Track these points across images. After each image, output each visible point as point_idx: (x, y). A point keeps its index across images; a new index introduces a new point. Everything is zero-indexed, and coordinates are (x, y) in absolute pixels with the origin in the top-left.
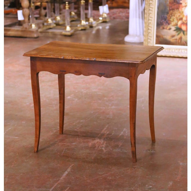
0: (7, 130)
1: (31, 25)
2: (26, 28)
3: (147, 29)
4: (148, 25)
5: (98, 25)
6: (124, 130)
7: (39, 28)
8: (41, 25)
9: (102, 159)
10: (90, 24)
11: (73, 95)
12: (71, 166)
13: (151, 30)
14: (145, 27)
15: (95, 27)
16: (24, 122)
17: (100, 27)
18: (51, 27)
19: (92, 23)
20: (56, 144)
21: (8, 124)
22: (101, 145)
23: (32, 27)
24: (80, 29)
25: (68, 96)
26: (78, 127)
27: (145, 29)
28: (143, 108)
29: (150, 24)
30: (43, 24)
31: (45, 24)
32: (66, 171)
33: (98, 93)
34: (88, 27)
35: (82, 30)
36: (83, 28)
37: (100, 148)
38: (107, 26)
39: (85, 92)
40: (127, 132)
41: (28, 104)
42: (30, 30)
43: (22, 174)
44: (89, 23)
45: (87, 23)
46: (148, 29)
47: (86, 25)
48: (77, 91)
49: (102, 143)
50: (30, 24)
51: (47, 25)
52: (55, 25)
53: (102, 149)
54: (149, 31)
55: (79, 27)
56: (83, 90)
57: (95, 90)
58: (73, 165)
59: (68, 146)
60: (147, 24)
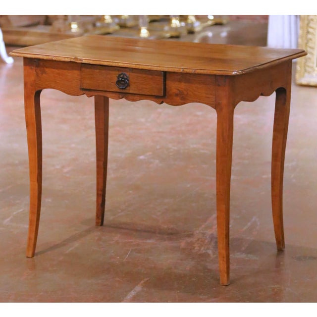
0: (15, 213)
1: (70, 25)
2: (59, 30)
3: (305, 31)
4: (308, 24)
5: (205, 29)
6: (253, 219)
7: (86, 31)
8: (90, 27)
9: (206, 270)
10: (189, 27)
11: (150, 153)
12: (142, 282)
13: (313, 34)
14: (302, 28)
15: (199, 32)
16: (50, 200)
17: (210, 34)
18: (111, 30)
19: (192, 24)
20: (113, 240)
21: (18, 201)
22: (206, 245)
23: (70, 28)
24: (168, 35)
25: (141, 155)
26: (159, 211)
27: (300, 32)
28: (294, 180)
29: (312, 22)
30: (94, 25)
31: (98, 24)
32: (131, 290)
33: (202, 151)
34: (185, 32)
35: (172, 37)
36: (174, 34)
37: (204, 251)
38: (222, 32)
39: (176, 148)
40: (259, 224)
41: (58, 167)
42: (68, 33)
43: (42, 293)
44: (187, 24)
45: (183, 24)
46: (308, 32)
47: (181, 27)
48: (158, 147)
49: (206, 241)
50: (67, 23)
51: (103, 27)
52: (117, 27)
53: (207, 252)
54: (310, 36)
55: (167, 32)
56: (170, 146)
57: (195, 146)
58: (148, 281)
59: (138, 245)
60: (306, 22)
